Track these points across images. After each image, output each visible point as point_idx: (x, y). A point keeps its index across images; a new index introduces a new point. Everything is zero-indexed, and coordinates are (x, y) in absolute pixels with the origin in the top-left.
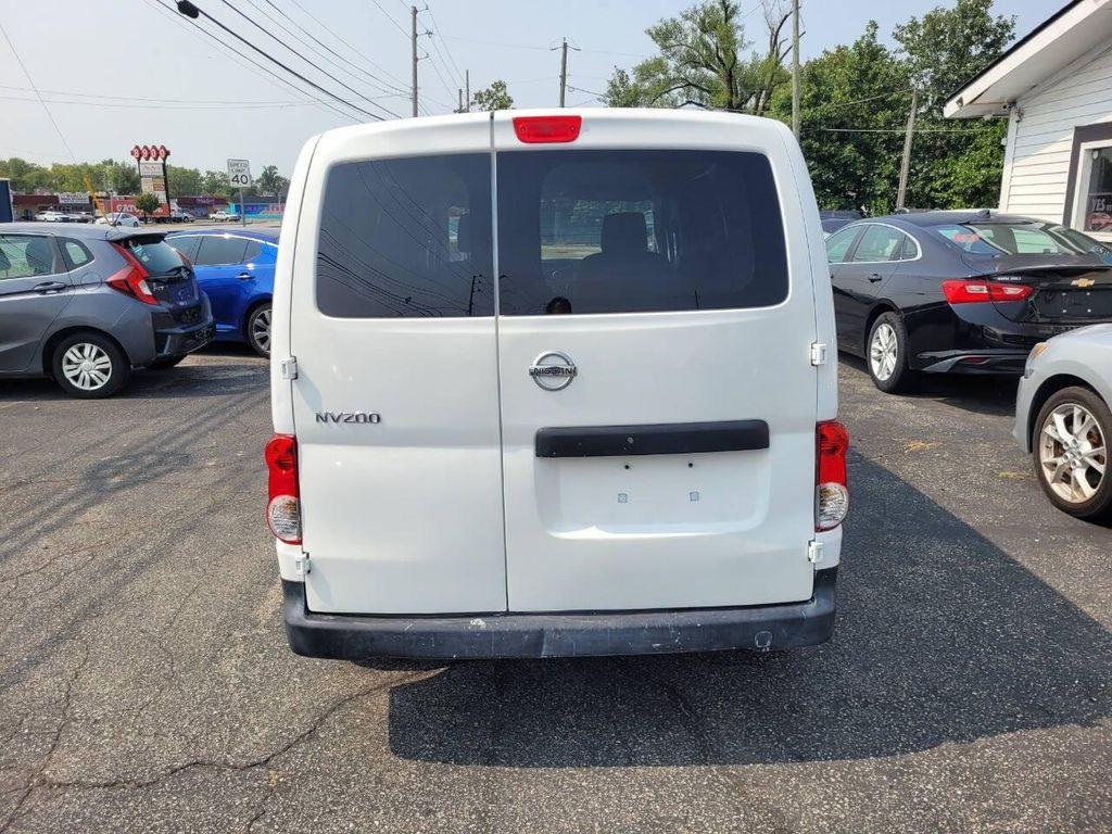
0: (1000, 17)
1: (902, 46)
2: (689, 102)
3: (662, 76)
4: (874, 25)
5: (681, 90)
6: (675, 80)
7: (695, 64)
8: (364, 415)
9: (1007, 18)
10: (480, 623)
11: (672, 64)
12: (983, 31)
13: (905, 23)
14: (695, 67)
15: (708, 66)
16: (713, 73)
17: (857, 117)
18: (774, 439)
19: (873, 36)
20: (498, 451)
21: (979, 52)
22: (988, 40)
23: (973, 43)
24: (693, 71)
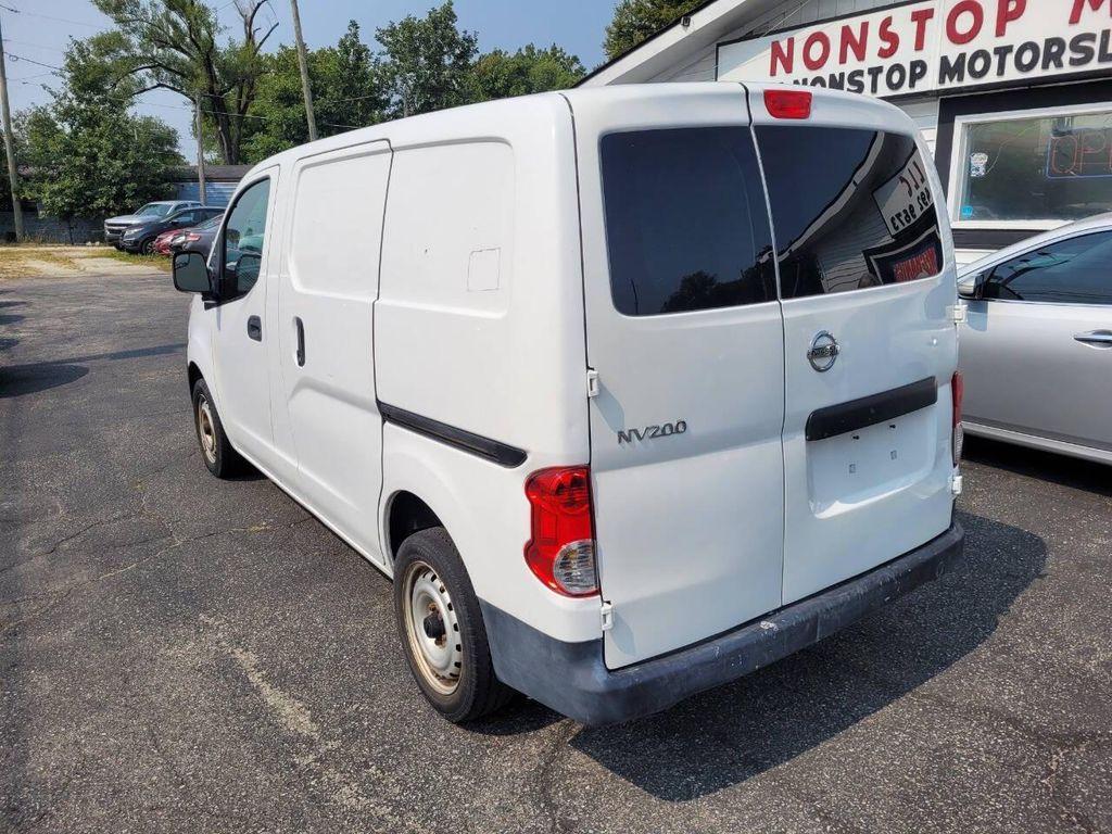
0: (465, 32)
1: (385, 49)
2: (159, 85)
3: (123, 53)
4: (354, 24)
5: (149, 71)
6: (142, 59)
7: (163, 44)
8: (670, 425)
9: (471, 33)
11: (135, 40)
12: (453, 42)
13: (385, 27)
14: (163, 47)
15: (177, 47)
16: (185, 57)
17: (353, 114)
19: (355, 35)
20: (780, 442)
21: (451, 62)
22: (457, 51)
23: (445, 53)
24: (160, 51)
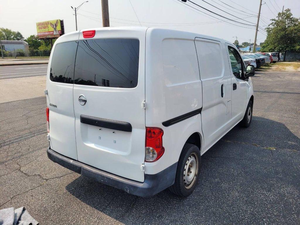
8: (55, 105)
10: (71, 161)
18: (133, 130)
20: (74, 119)
